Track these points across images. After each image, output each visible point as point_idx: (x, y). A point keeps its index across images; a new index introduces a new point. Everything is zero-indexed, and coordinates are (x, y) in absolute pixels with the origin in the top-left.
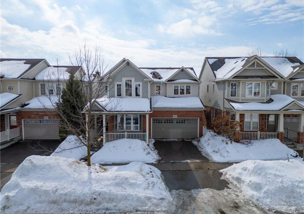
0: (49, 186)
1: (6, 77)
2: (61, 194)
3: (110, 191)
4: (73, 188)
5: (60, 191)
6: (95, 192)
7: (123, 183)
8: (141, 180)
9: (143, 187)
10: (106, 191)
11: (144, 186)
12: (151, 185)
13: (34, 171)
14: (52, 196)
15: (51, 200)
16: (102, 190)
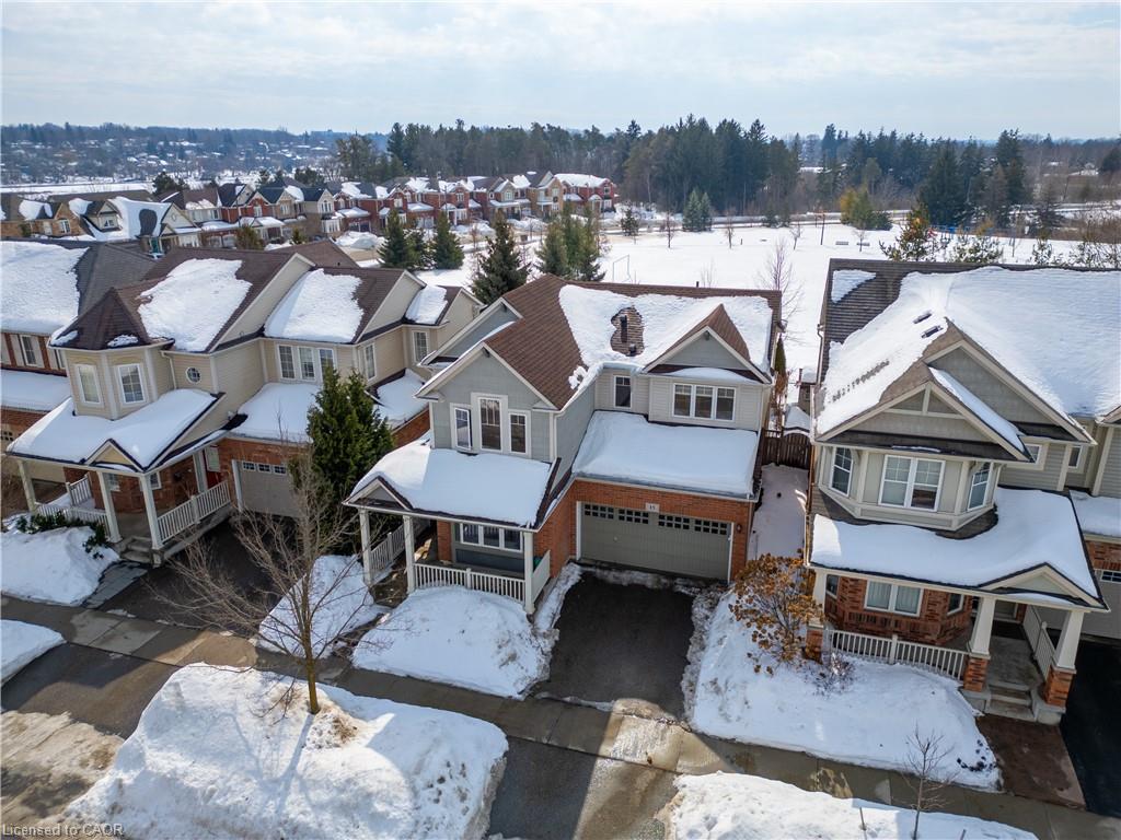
0: (199, 774)
1: (179, 347)
2: (218, 807)
3: (320, 825)
4: (246, 793)
5: (218, 797)
6: (286, 822)
7: (356, 807)
8: (403, 805)
9: (400, 830)
10: (311, 825)
11: (403, 826)
12: (421, 829)
13: (180, 722)
14: (200, 806)
15: (196, 816)
16: (301, 818)
